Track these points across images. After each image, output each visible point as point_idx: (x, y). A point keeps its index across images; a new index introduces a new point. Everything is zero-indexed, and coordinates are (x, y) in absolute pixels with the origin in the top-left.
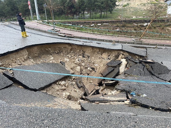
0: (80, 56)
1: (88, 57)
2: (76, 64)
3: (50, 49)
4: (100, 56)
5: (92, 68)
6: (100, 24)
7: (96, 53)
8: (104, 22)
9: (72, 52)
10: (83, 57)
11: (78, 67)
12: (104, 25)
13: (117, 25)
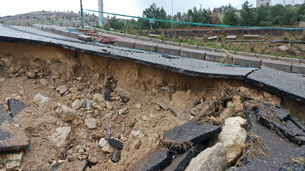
0: (96, 96)
1: (125, 100)
2: (58, 116)
3: (6, 60)
4: (163, 101)
5: (112, 142)
6: (234, 37)
7: (154, 90)
8: (246, 32)
9: (79, 78)
10: (108, 98)
11: (59, 129)
12: (246, 38)
13: (286, 39)
